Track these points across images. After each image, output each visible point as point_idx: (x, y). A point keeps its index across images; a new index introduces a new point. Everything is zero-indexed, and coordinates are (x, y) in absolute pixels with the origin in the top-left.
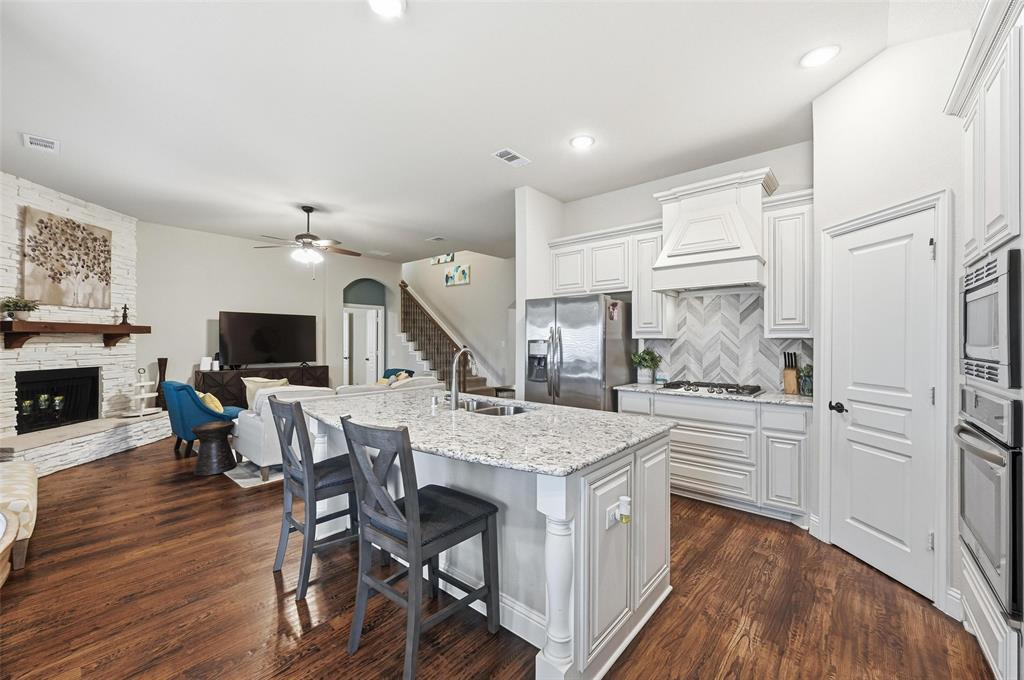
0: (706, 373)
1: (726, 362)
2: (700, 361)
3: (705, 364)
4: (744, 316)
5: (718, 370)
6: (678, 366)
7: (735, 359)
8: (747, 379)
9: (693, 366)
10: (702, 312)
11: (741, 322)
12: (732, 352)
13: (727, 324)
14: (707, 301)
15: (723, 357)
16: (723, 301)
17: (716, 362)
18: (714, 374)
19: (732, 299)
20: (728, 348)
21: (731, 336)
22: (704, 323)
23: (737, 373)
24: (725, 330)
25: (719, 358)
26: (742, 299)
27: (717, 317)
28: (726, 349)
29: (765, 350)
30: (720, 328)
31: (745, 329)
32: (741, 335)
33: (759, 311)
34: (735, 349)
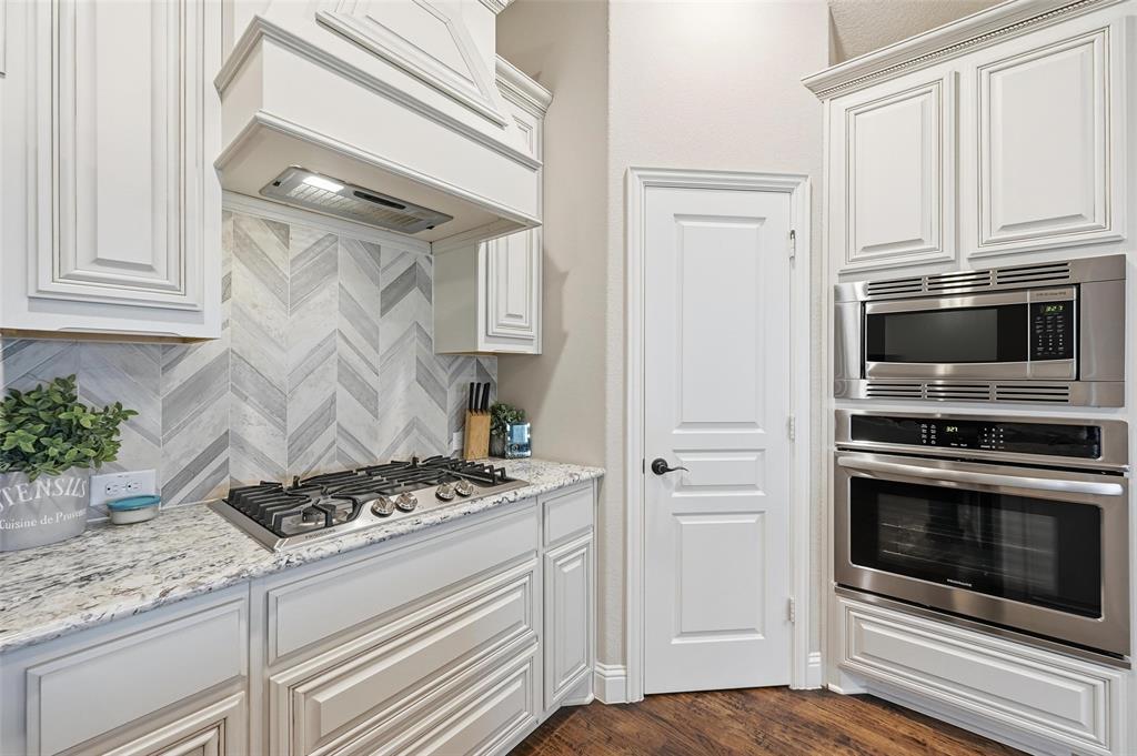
0: (297, 446)
1: (349, 411)
2: (277, 413)
3: (291, 429)
4: (390, 297)
6: (198, 437)
7: (370, 400)
8: (394, 447)
9: (258, 432)
11: (384, 311)
12: (364, 385)
13: (354, 314)
14: (301, 239)
15: (343, 395)
16: (342, 253)
17: (326, 414)
18: (317, 447)
19: (362, 253)
20: (354, 375)
21: (362, 344)
22: (294, 302)
23: (374, 435)
25: (333, 401)
26: (385, 259)
27: (327, 294)
28: (348, 375)
29: (425, 379)
30: (338, 321)
31: (390, 329)
32: (383, 348)
33: (415, 294)
34: (371, 379)
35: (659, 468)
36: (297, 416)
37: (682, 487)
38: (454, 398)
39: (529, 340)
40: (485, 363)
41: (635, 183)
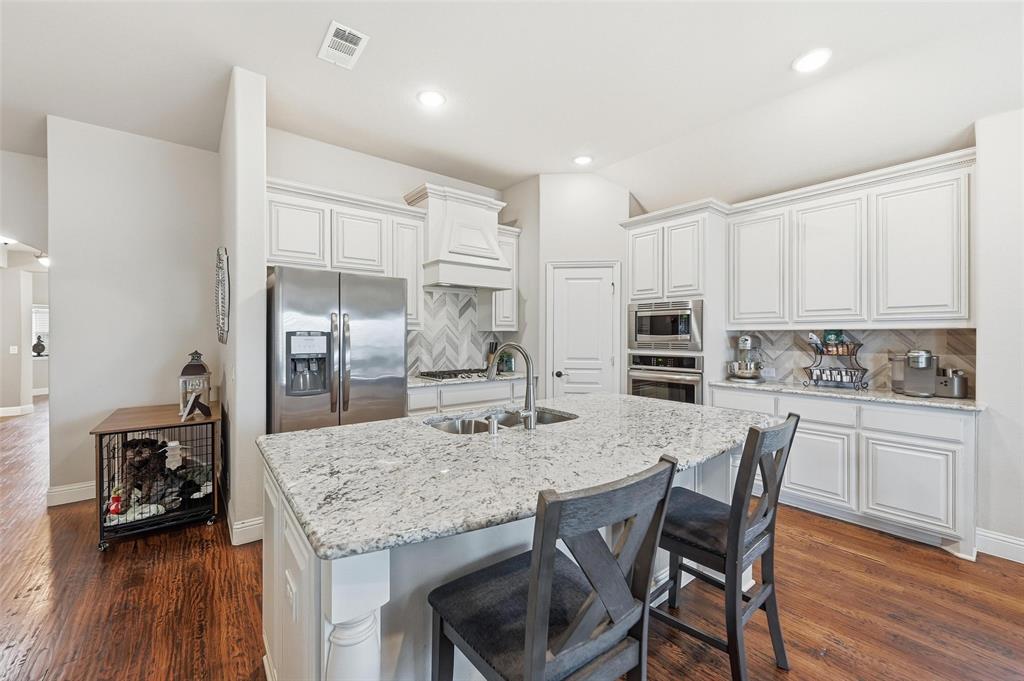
0: (435, 362)
1: (450, 352)
2: (430, 352)
3: (434, 356)
4: (462, 312)
5: (444, 359)
7: (456, 348)
8: (463, 365)
9: (425, 358)
10: (432, 306)
11: (460, 317)
12: (454, 343)
13: (451, 319)
14: (435, 297)
15: (448, 348)
16: (447, 299)
17: (443, 352)
18: (441, 363)
19: (453, 298)
20: (451, 340)
21: (453, 329)
22: (434, 316)
23: (457, 360)
24: (450, 325)
25: (444, 349)
26: (460, 298)
27: (443, 313)
28: (450, 340)
29: (474, 341)
30: (446, 322)
31: (462, 323)
32: (460, 328)
33: (471, 309)
34: (456, 340)
35: (559, 375)
36: (435, 352)
37: (568, 383)
38: (485, 348)
39: (512, 326)
40: (497, 334)
41: (550, 267)
